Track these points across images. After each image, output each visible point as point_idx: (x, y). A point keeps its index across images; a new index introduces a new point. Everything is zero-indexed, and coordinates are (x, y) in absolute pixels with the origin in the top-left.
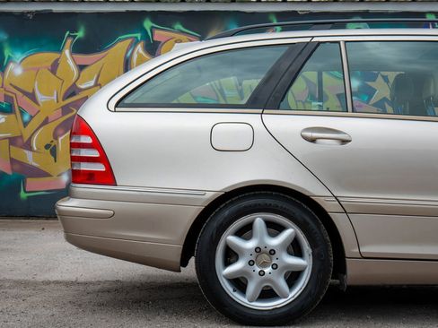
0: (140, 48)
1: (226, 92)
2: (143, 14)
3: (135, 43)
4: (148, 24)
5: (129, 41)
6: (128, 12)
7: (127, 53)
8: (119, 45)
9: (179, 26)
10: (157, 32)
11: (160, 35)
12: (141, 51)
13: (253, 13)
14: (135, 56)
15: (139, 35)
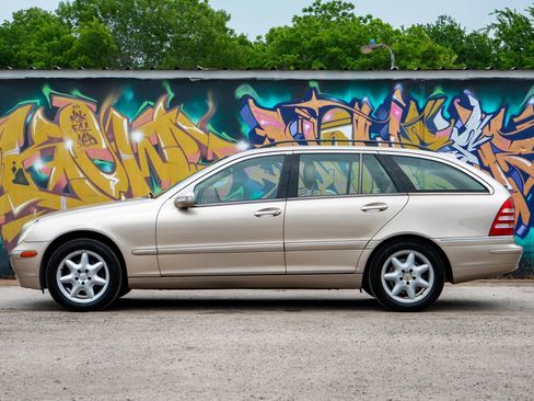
0: (39, 114)
1: (122, 155)
2: (42, 81)
3: (34, 109)
4: (47, 91)
5: (29, 106)
6: (27, 79)
7: (27, 117)
8: (19, 110)
9: (76, 93)
10: (55, 98)
11: (59, 101)
12: (41, 117)
13: (148, 80)
14: (35, 122)
15: (38, 101)
